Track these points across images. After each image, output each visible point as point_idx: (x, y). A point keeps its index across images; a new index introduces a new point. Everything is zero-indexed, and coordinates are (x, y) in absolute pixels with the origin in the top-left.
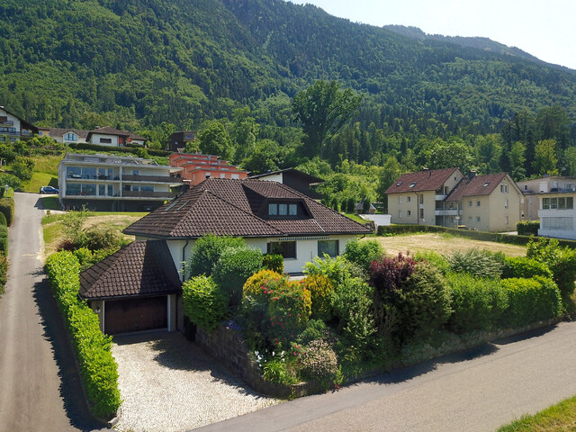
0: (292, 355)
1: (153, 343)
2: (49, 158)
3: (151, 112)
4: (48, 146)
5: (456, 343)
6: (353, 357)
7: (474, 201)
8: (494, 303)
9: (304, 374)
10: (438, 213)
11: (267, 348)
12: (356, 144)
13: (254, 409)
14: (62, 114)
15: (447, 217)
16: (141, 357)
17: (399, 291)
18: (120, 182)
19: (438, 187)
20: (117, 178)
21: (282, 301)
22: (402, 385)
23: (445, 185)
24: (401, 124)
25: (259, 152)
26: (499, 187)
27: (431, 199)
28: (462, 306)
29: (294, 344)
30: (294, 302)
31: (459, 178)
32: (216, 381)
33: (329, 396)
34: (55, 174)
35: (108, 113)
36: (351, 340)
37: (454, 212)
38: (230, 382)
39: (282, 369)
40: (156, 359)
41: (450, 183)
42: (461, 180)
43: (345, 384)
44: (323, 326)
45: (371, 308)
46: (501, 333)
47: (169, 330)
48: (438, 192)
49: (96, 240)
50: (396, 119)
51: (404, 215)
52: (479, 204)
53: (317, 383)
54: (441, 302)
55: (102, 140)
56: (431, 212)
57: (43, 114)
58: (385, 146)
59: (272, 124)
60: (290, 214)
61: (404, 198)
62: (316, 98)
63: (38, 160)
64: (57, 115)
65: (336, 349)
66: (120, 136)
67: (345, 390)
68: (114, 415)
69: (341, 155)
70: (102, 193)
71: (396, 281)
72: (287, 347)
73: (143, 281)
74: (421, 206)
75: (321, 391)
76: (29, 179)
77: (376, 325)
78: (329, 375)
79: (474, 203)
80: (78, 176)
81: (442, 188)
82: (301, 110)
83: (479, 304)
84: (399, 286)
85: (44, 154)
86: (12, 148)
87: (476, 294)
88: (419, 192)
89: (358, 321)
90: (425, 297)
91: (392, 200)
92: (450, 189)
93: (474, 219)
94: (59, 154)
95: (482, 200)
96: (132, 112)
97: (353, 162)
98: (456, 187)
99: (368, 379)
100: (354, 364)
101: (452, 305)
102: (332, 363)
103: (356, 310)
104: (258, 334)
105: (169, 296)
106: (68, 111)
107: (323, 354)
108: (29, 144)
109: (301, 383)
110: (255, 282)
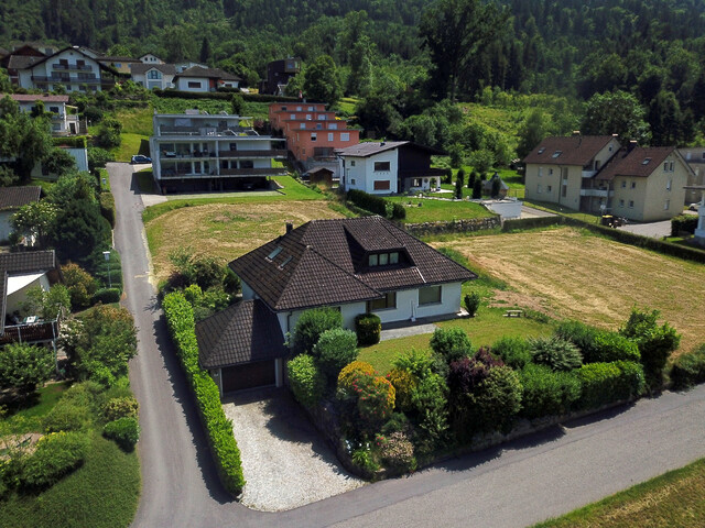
0: (376, 445)
1: (264, 404)
2: (135, 113)
3: (243, 9)
4: (132, 95)
5: (525, 428)
6: (427, 449)
7: (629, 182)
8: (564, 397)
9: (385, 462)
10: (584, 192)
11: (357, 438)
12: (502, 63)
13: (343, 490)
14: (135, 14)
15: (594, 197)
16: (254, 422)
17: (471, 395)
18: (217, 159)
19: (587, 162)
20: (213, 155)
21: (370, 401)
22: (466, 473)
23: (596, 159)
24: (572, 16)
25: (375, 95)
26: (662, 164)
27: (578, 174)
28: (532, 401)
29: (379, 436)
30: (379, 402)
31: (615, 150)
32: (315, 456)
33: (404, 480)
34: (143, 134)
35: (191, 11)
36: (425, 434)
37: (603, 193)
38: (326, 459)
39: (367, 456)
40: (268, 426)
41: (602, 156)
42: (617, 153)
43: (418, 470)
44: (404, 418)
45: (446, 407)
46: (574, 415)
47: (277, 385)
48: (586, 168)
49: (203, 271)
50: (565, 9)
51: (543, 190)
52: (634, 186)
53: (396, 469)
54: (509, 402)
55: (191, 85)
56: (576, 191)
57: (114, 15)
58: (542, 63)
59: (396, 22)
60: (391, 262)
61: (544, 170)
62: (450, 17)
63: (124, 117)
64: (130, 17)
65: (413, 440)
66: (211, 79)
67: (418, 476)
68: (239, 492)
69: (482, 82)
70: (198, 170)
71: (470, 385)
72: (372, 438)
73: (253, 346)
74: (565, 183)
75: (398, 476)
76: (118, 145)
77: (447, 422)
78: (405, 464)
79: (629, 184)
80: (172, 154)
81: (592, 161)
82: (429, 34)
83: (548, 400)
84: (471, 391)
85: (130, 106)
86: (94, 101)
87: (547, 390)
88: (564, 166)
89: (433, 419)
90: (494, 400)
91: (531, 171)
92: (602, 164)
93: (626, 203)
94: (145, 105)
95: (639, 182)
96: (219, 8)
97: (498, 88)
98: (610, 160)
99: (438, 465)
100: (428, 453)
101: (521, 402)
102: (408, 455)
103: (431, 410)
104: (349, 424)
105: (276, 361)
106: (143, 10)
107: (400, 446)
108: (112, 94)
109: (383, 470)
110: (348, 375)
